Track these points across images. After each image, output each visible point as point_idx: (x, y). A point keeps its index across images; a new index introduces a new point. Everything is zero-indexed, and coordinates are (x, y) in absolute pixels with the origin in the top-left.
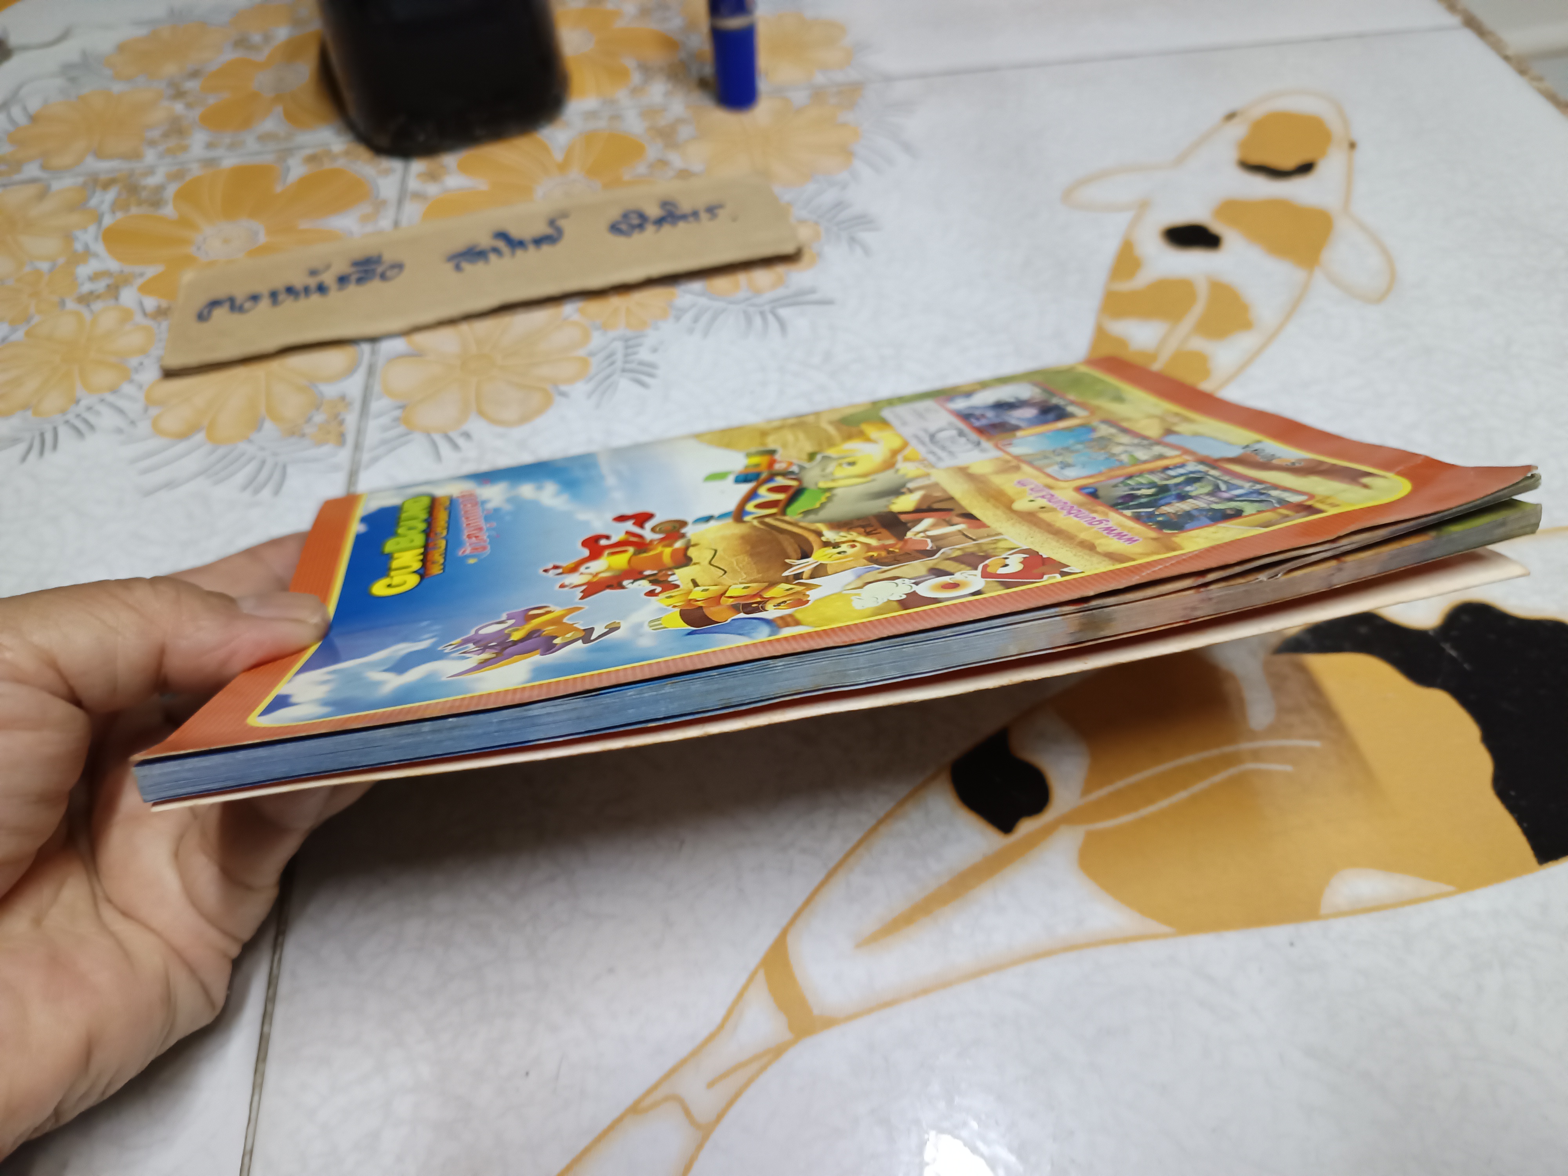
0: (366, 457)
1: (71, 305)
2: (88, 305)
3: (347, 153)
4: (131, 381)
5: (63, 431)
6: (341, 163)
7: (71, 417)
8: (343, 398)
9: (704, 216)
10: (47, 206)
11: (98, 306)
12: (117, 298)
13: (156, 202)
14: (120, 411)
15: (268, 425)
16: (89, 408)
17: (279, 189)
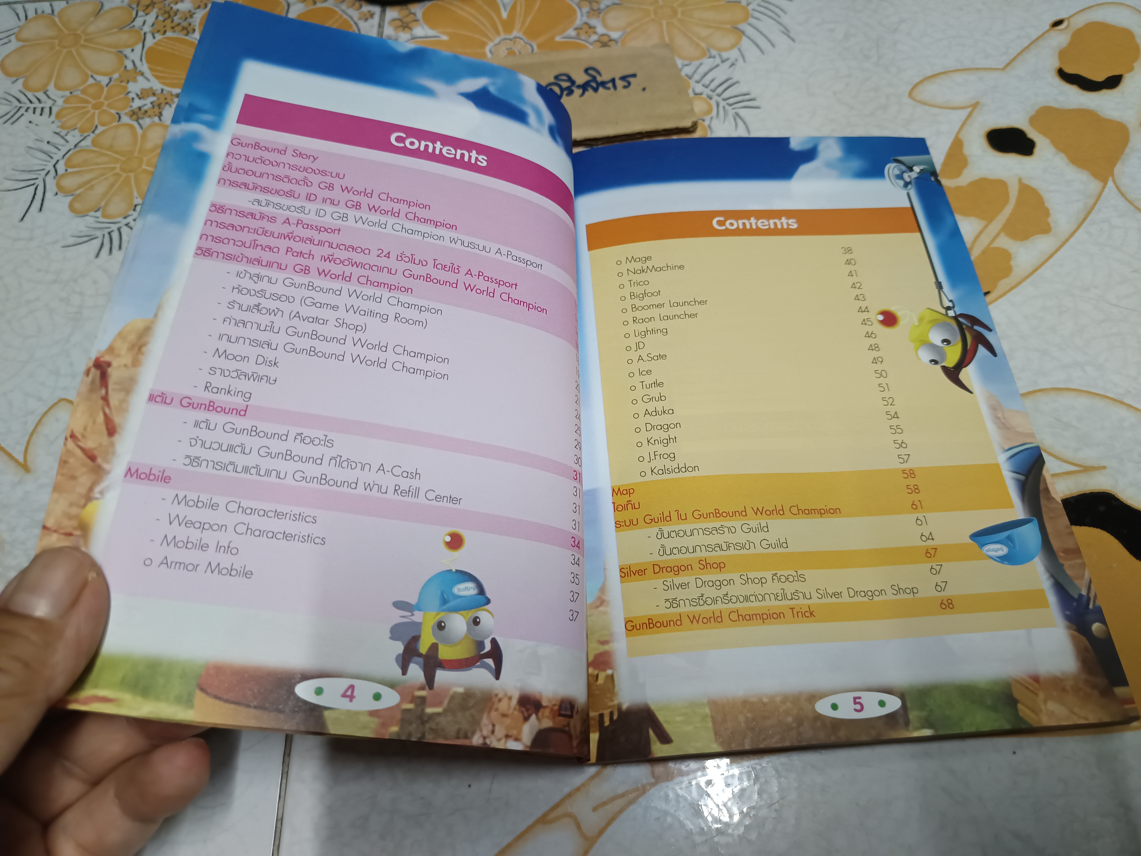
1: (125, 119)
2: (138, 120)
5: (125, 232)
9: (620, 84)
10: (102, 23)
11: (146, 122)
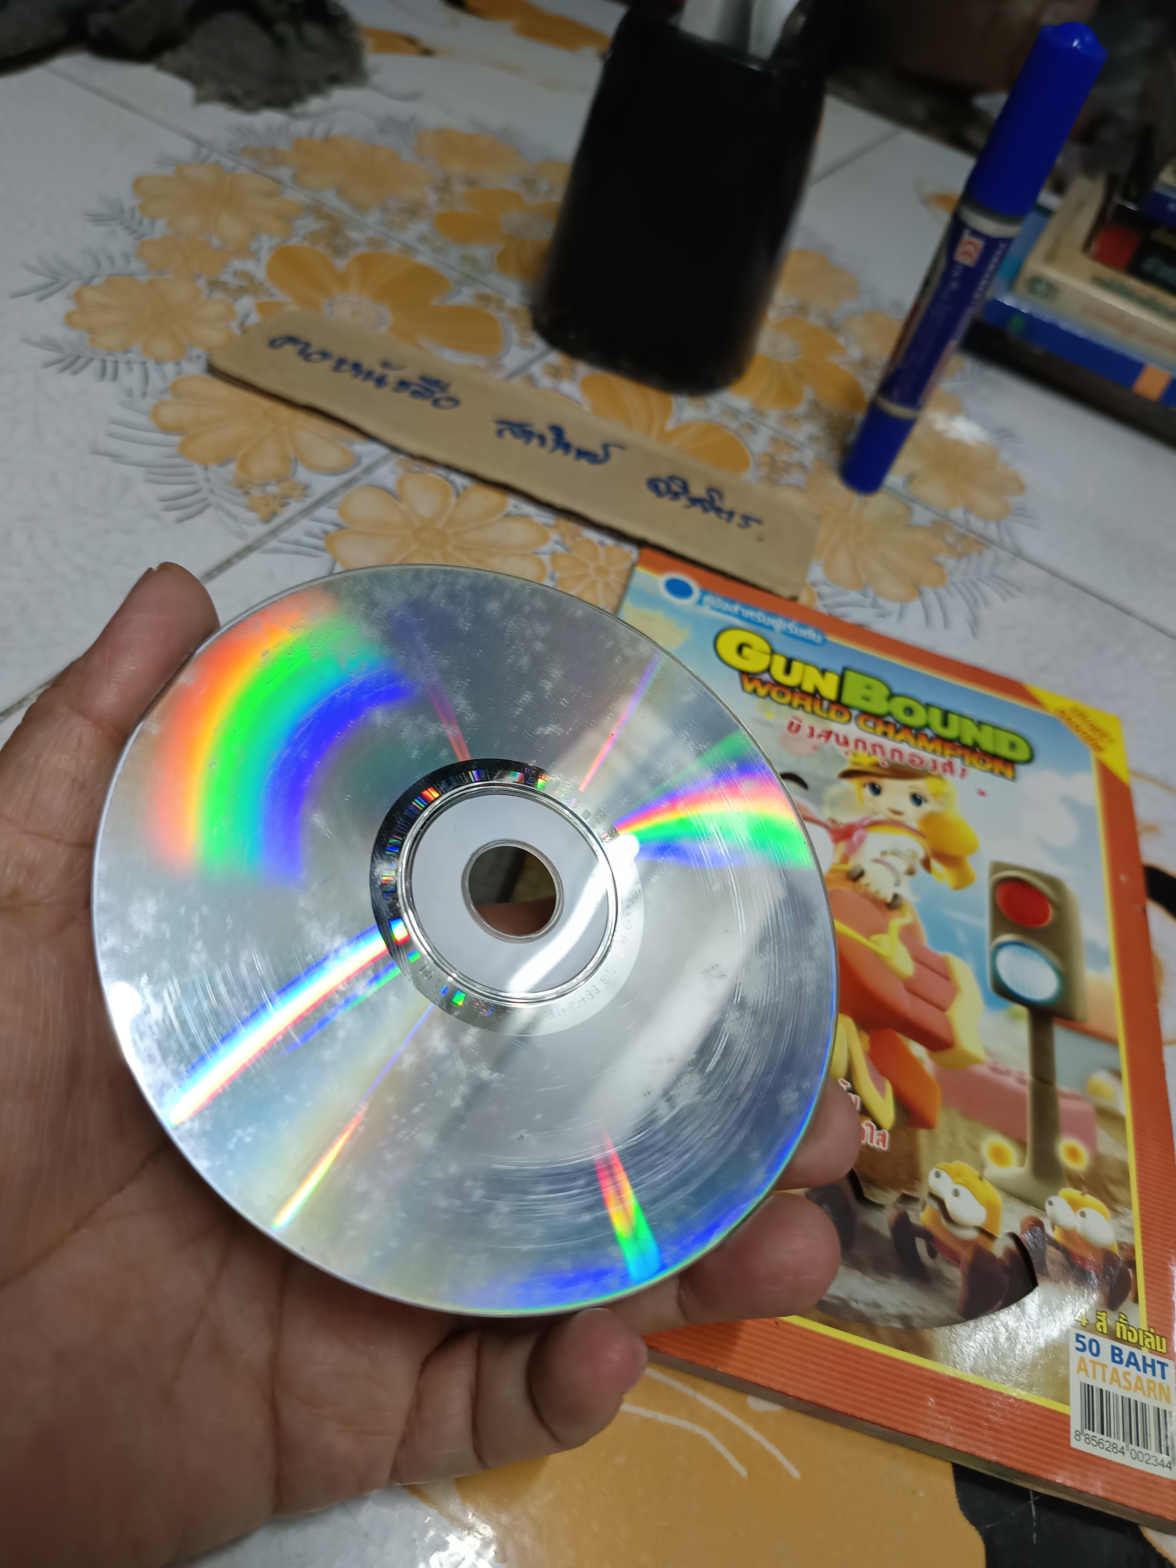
0: (273, 543)
1: (202, 283)
2: (211, 291)
3: (514, 312)
4: (178, 364)
5: (95, 365)
6: (500, 316)
7: (110, 359)
8: (306, 487)
10: (266, 203)
11: (218, 295)
12: (236, 299)
13: (338, 252)
14: (146, 379)
15: (232, 467)
16: (129, 363)
17: (435, 302)
